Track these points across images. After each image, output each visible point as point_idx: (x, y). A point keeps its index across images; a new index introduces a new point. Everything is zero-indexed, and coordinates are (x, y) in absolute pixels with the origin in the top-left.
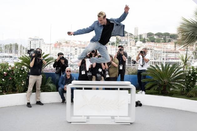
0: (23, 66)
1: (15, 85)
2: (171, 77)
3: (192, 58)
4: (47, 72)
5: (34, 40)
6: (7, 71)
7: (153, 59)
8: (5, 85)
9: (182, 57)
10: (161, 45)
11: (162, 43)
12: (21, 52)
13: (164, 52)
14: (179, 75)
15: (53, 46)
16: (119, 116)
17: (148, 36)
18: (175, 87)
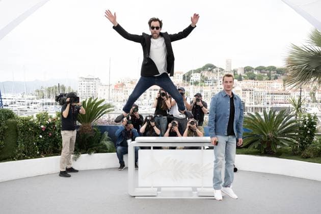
1: (57, 143)
2: (278, 129)
3: (309, 101)
4: (102, 125)
5: (87, 80)
6: (46, 124)
7: (254, 104)
8: (44, 144)
9: (293, 101)
10: (264, 83)
11: (267, 81)
13: (268, 94)
14: (289, 126)
15: (113, 87)
16: (204, 187)
17: (245, 72)
18: (284, 143)
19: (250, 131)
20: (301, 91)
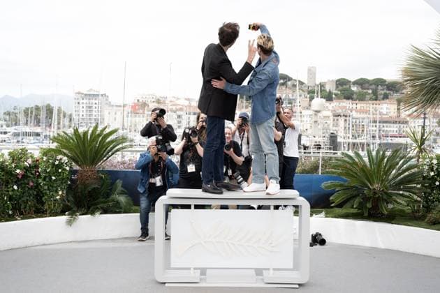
0: (60, 157)
1: (41, 198)
2: (390, 177)
3: (438, 134)
4: (112, 169)
5: (88, 97)
6: (25, 168)
7: (351, 137)
8: (20, 199)
9: (414, 134)
10: (368, 106)
11: (370, 102)
12: (59, 123)
13: (375, 122)
14: (407, 173)
15: (128, 109)
16: (274, 269)
17: (337, 87)
18: (398, 200)
19: (346, 181)
20: (425, 118)
